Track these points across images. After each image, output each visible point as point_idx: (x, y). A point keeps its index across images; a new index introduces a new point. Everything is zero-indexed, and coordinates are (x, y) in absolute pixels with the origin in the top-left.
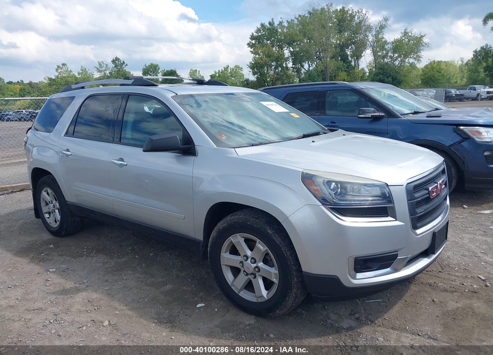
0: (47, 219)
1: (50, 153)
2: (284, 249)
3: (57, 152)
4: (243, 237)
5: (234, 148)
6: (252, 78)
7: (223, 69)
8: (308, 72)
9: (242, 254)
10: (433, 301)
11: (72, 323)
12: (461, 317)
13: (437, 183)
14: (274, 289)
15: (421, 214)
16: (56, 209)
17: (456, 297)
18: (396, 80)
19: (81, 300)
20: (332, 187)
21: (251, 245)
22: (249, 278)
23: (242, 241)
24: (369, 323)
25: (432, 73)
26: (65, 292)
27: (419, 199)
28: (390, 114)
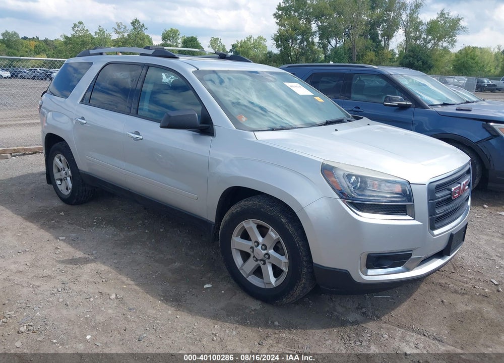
0: (59, 186)
1: (64, 119)
2: (296, 239)
3: (72, 120)
4: (256, 223)
5: (253, 131)
6: (276, 51)
7: (246, 39)
8: (335, 50)
9: (253, 240)
10: (442, 301)
11: (80, 293)
12: (469, 321)
13: (461, 184)
14: (283, 278)
15: (440, 215)
16: (68, 176)
17: (466, 300)
18: (427, 64)
19: (89, 271)
20: (352, 180)
21: (263, 231)
22: (258, 264)
23: (254, 227)
24: (376, 318)
25: (466, 59)
26: (74, 261)
27: (440, 200)
28: (418, 103)
